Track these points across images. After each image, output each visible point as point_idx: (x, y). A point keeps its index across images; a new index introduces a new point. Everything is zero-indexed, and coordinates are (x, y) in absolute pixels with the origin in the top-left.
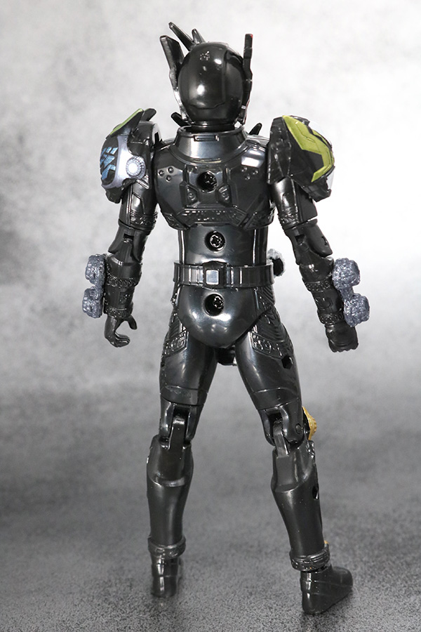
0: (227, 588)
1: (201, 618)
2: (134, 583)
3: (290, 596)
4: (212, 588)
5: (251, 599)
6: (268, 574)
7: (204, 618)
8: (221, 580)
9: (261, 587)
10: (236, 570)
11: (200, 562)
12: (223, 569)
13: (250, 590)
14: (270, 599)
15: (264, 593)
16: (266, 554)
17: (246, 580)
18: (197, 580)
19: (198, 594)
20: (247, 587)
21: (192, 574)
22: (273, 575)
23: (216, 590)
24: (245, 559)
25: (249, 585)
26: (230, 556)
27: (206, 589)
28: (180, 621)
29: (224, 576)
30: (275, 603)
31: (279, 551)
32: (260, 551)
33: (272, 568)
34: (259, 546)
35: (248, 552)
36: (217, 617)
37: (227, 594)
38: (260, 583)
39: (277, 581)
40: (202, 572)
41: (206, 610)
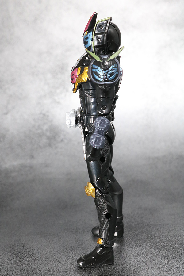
0: (63, 247)
1: (52, 260)
2: (25, 245)
3: (88, 249)
4: (57, 247)
5: (73, 251)
6: (80, 240)
7: (53, 260)
8: (61, 243)
9: (77, 246)
10: (67, 239)
11: (52, 236)
12: (61, 239)
13: (72, 248)
14: (81, 251)
15: (78, 249)
16: (79, 232)
17: (71, 243)
18: (51, 243)
19: (51, 249)
20: (71, 246)
21: (49, 241)
22: (82, 241)
23: (58, 248)
24: (71, 234)
25: (72, 245)
26: (64, 233)
27: (54, 247)
28: (44, 262)
29: (62, 242)
30: (82, 253)
31: (85, 231)
32: (77, 231)
33: (81, 238)
34: (76, 229)
35: (72, 232)
36: (59, 260)
37: (63, 250)
38: (77, 244)
39: (84, 243)
40: (53, 240)
41: (54, 257)
